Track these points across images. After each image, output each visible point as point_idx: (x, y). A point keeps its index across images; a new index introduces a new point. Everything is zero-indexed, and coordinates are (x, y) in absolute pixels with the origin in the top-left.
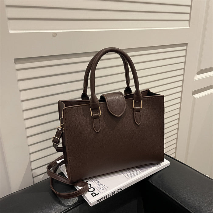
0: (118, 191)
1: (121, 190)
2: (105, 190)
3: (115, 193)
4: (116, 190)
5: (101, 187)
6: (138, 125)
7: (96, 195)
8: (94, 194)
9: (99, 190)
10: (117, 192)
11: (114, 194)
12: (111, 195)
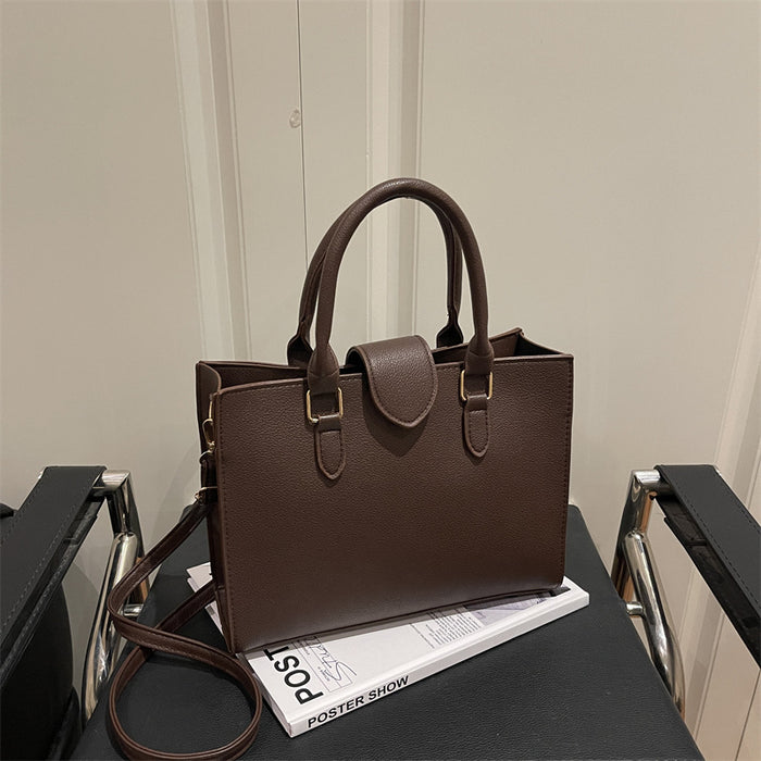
0: (391, 687)
1: (403, 686)
2: (345, 681)
3: (382, 695)
4: (383, 684)
5: (333, 671)
6: (477, 457)
7: (312, 697)
8: (304, 696)
9: (325, 680)
10: (387, 693)
11: (377, 698)
12: (367, 701)
